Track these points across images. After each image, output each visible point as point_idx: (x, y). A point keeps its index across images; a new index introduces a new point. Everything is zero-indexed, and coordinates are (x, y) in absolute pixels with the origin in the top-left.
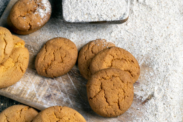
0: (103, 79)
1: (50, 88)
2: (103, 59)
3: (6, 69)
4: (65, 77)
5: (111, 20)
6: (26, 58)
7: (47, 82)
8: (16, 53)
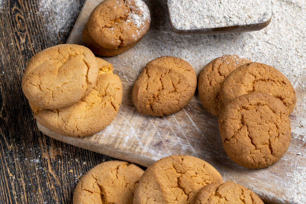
0: (244, 110)
1: (160, 131)
2: (240, 81)
3: (90, 107)
4: (180, 114)
5: (245, 24)
6: (119, 89)
7: (153, 123)
8: (102, 82)
